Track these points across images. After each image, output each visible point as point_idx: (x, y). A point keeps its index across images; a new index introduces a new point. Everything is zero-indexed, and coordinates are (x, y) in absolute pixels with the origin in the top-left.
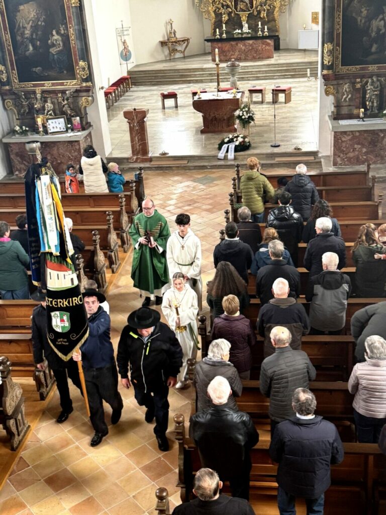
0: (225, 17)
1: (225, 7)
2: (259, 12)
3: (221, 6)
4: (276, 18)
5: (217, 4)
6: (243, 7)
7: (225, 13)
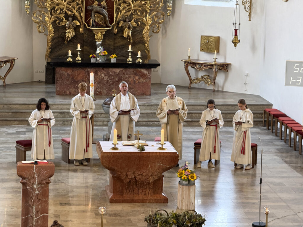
0: (69, 33)
1: (70, 19)
3: (64, 16)
4: (146, 39)
5: (57, 14)
6: (98, 21)
7: (69, 26)
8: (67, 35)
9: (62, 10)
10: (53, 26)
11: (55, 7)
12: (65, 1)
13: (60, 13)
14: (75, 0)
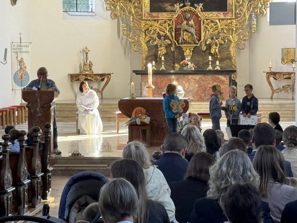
0: (161, 50)
1: (162, 38)
2: (209, 47)
3: (157, 36)
4: (232, 56)
5: (151, 34)
6: (187, 38)
7: (161, 45)
8: (159, 52)
9: (155, 30)
10: (147, 45)
11: (149, 28)
12: (158, 22)
13: (154, 34)
14: (166, 21)
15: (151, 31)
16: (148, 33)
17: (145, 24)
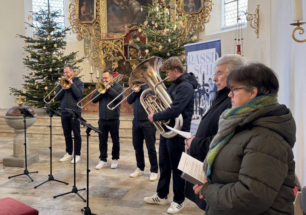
0: (114, 65)
1: (116, 54)
3: (112, 53)
5: (108, 51)
6: (133, 54)
7: (114, 60)
8: (113, 67)
9: (111, 48)
10: (105, 61)
11: (106, 47)
12: (113, 41)
13: (110, 51)
14: (119, 40)
15: (108, 49)
16: (105, 51)
17: (103, 43)
